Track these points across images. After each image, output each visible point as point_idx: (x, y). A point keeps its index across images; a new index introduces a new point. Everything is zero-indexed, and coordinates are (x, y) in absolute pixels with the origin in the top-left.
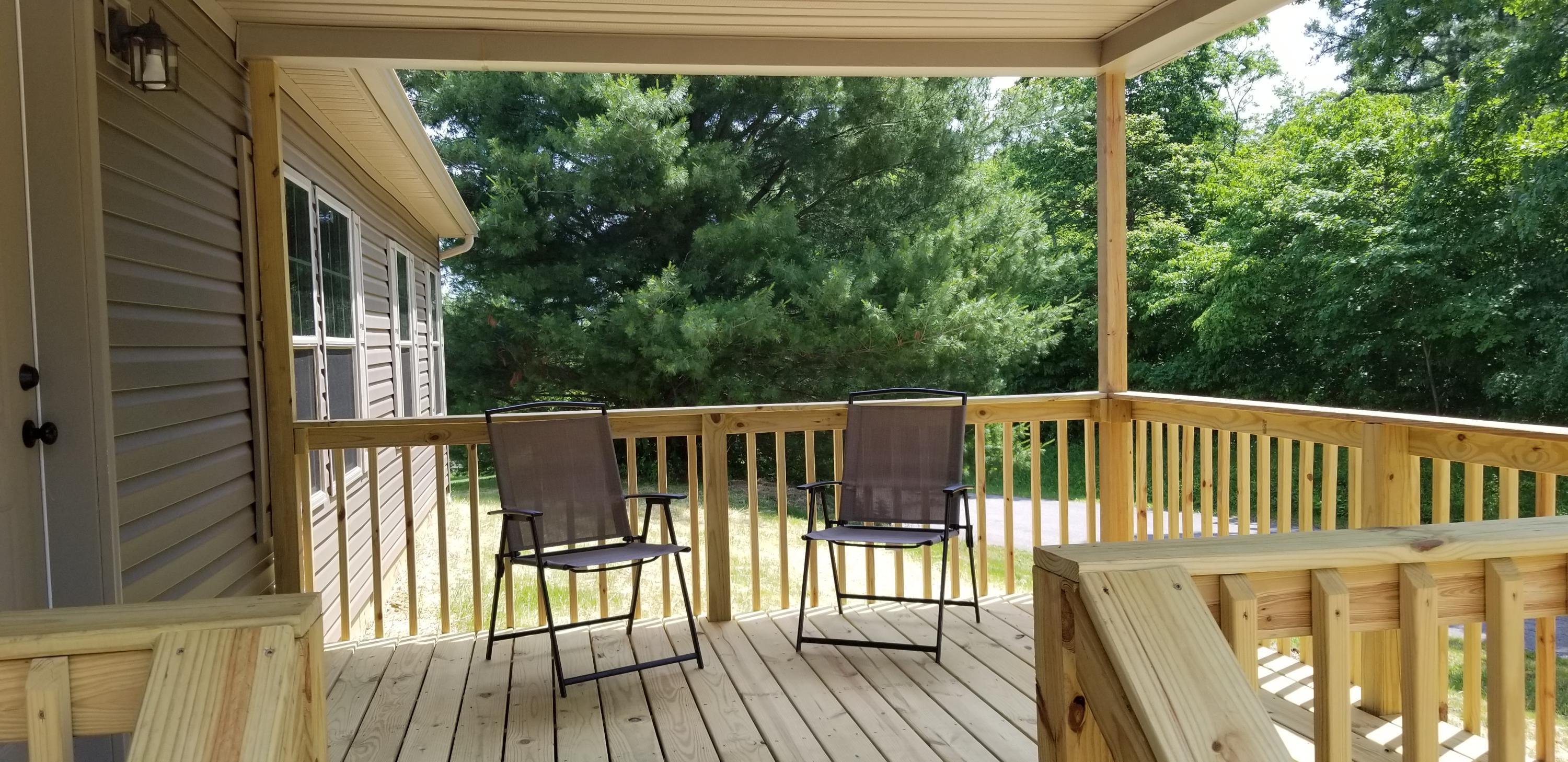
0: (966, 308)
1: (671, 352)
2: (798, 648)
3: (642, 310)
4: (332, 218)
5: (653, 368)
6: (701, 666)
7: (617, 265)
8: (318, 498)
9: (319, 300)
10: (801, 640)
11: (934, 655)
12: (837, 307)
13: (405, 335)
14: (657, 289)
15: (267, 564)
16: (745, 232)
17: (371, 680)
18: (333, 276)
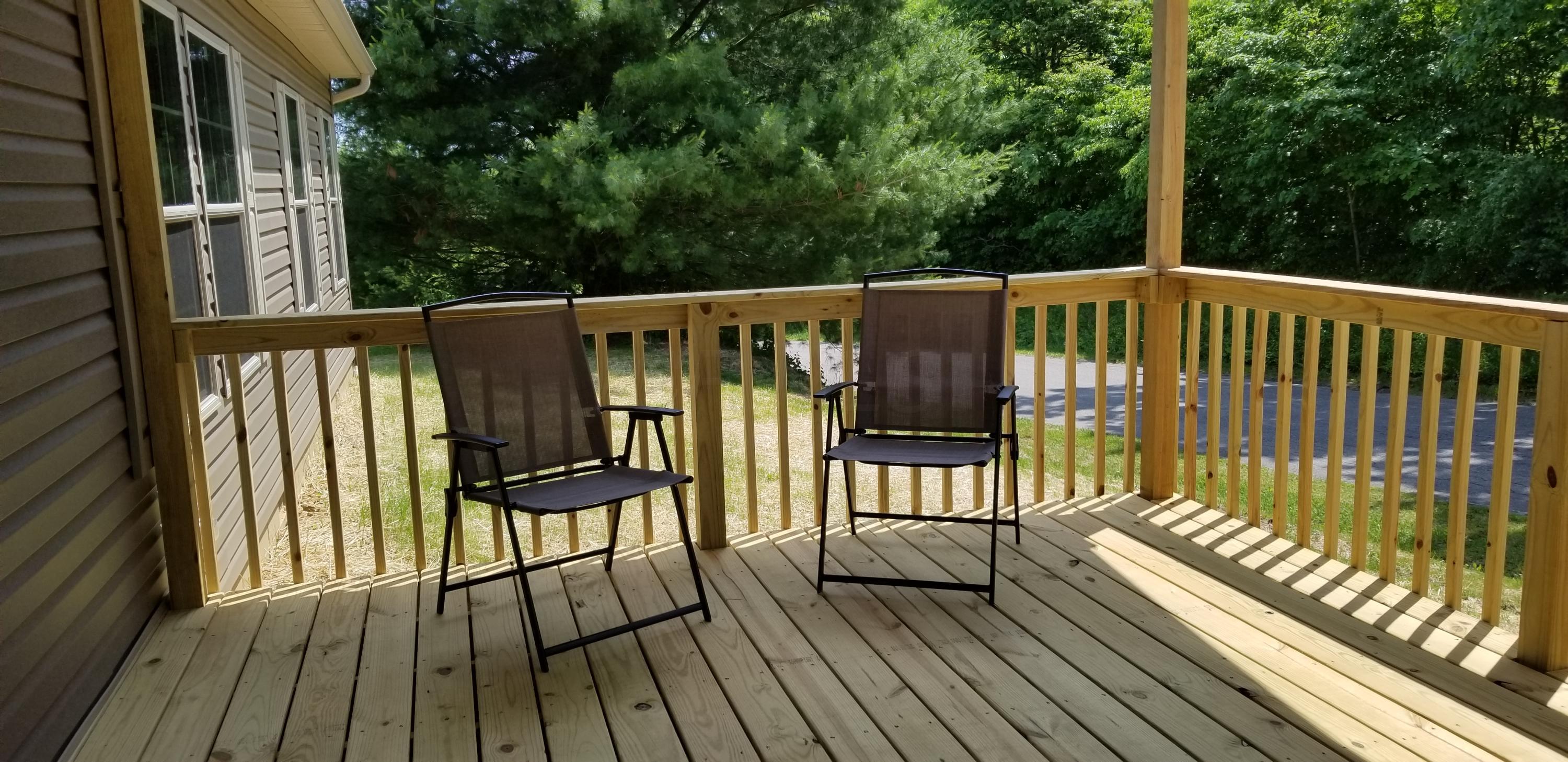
0: (909, 157)
1: (594, 206)
2: (819, 589)
3: (559, 160)
4: (205, 56)
5: (573, 224)
6: (708, 618)
7: (527, 108)
8: (208, 405)
9: (196, 158)
10: (823, 577)
11: (987, 595)
12: (771, 156)
13: (300, 194)
14: (574, 135)
15: (150, 502)
16: (670, 73)
17: (294, 650)
18: (213, 128)
